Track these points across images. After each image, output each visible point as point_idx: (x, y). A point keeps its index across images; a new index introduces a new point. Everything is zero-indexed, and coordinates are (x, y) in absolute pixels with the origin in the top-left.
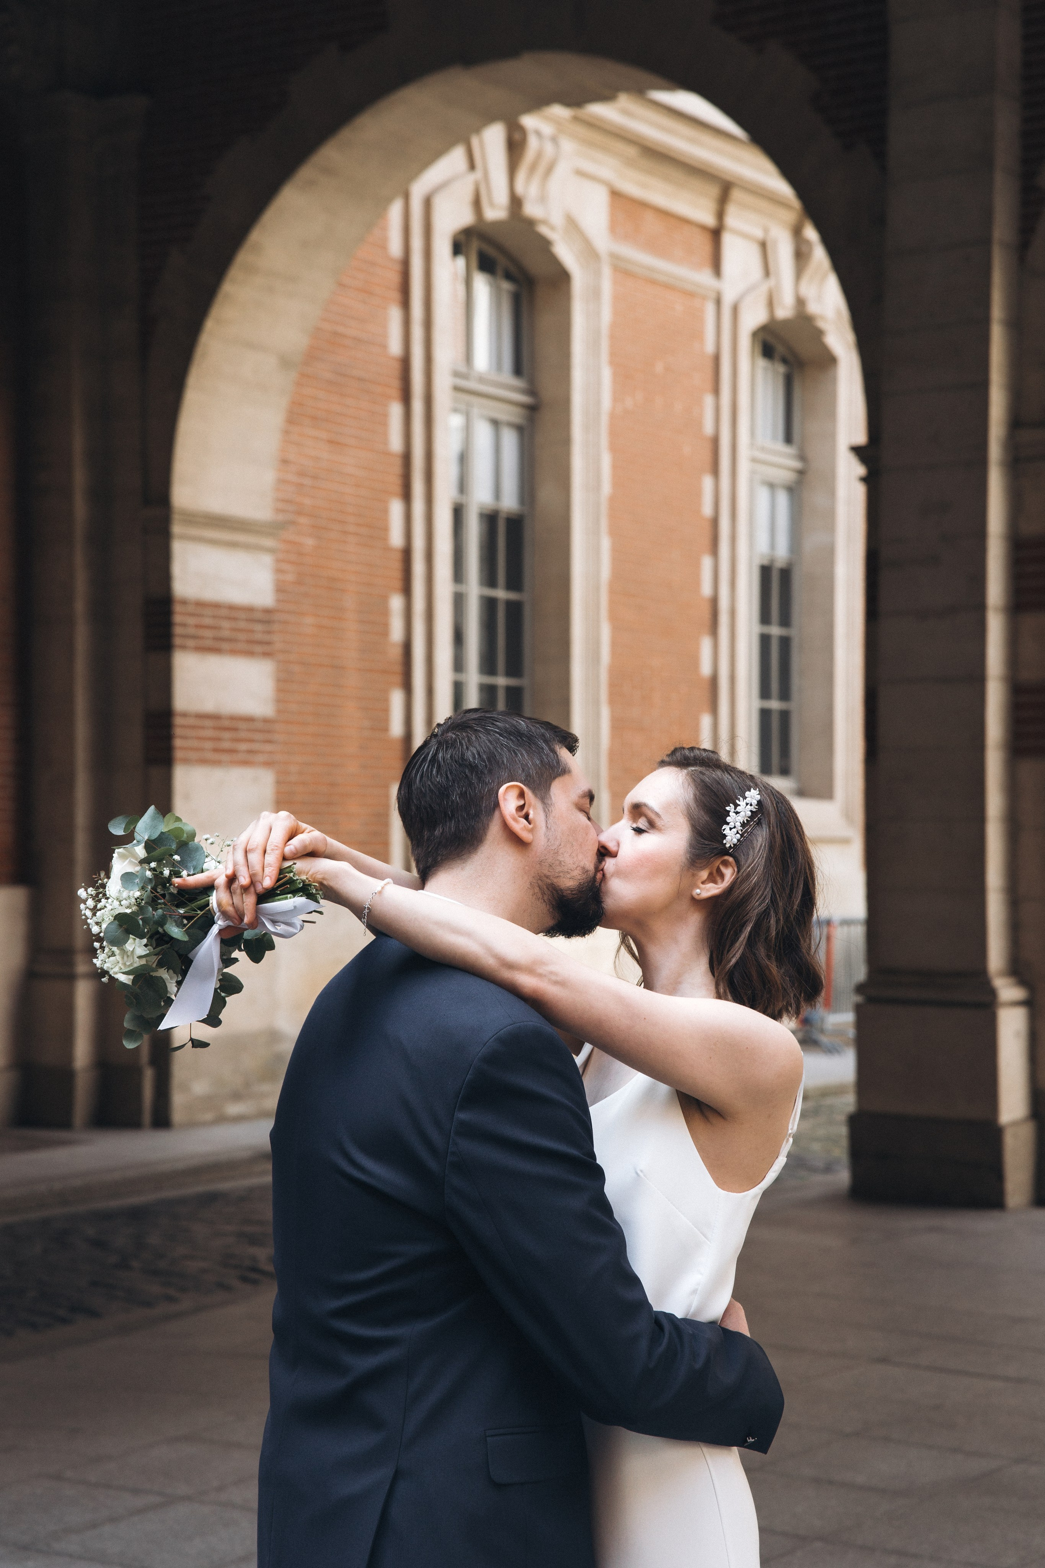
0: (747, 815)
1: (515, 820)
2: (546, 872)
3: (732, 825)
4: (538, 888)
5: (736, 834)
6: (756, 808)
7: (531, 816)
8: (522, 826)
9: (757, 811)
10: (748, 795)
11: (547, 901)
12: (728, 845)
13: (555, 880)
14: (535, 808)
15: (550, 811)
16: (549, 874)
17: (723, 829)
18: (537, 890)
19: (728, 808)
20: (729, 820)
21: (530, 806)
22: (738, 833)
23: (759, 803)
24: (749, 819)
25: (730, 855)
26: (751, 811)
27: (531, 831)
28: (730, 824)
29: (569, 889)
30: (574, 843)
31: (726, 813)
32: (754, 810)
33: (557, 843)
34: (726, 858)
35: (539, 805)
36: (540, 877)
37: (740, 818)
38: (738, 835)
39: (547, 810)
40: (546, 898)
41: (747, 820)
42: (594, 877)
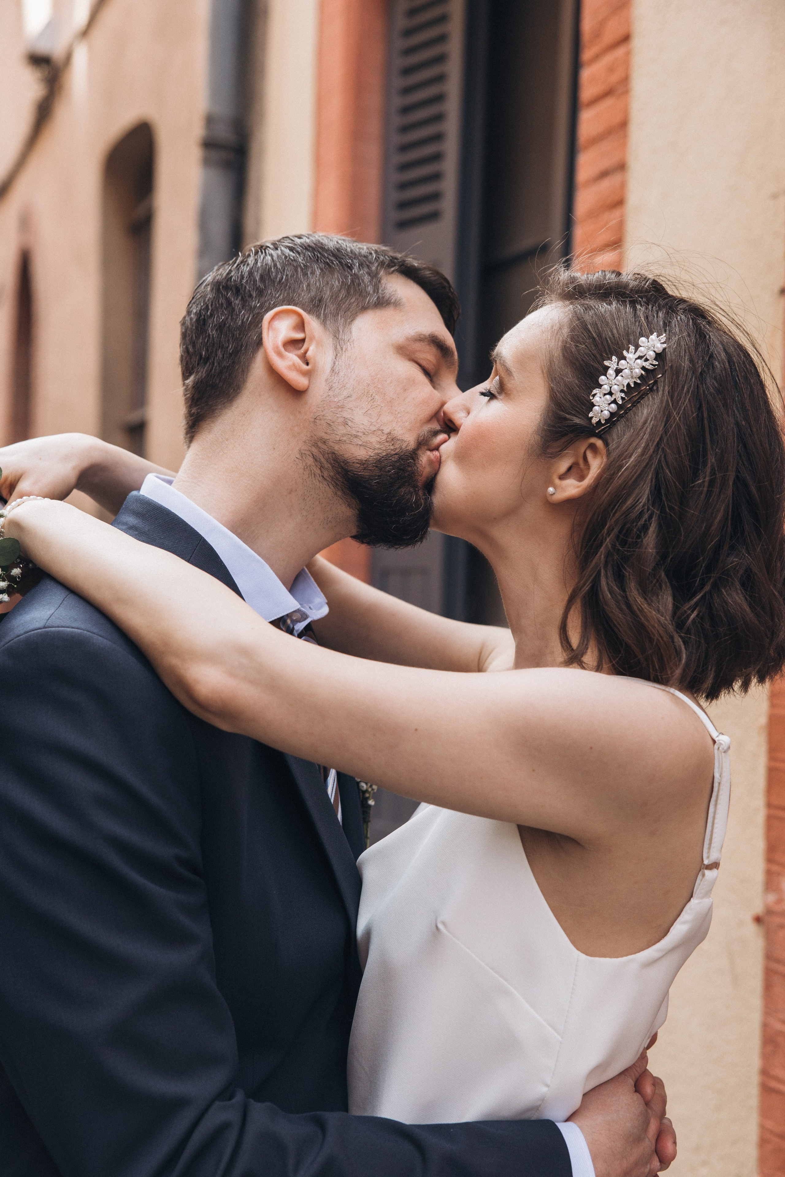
0: (635, 375)
1: (280, 354)
2: (322, 434)
3: (605, 390)
4: (312, 459)
5: (609, 404)
6: (654, 365)
7: (309, 354)
8: (290, 363)
9: (655, 369)
10: (643, 343)
11: (327, 479)
12: (594, 420)
13: (336, 447)
14: (319, 344)
15: (344, 349)
16: (326, 437)
17: (593, 393)
18: (310, 461)
19: (606, 363)
20: (603, 381)
21: (312, 339)
22: (615, 402)
23: (659, 356)
24: (639, 381)
25: (599, 436)
26: (643, 368)
27: (308, 374)
28: (603, 387)
29: (364, 463)
30: (377, 397)
31: (601, 369)
32: (650, 367)
33: (345, 393)
34: (593, 440)
35: (328, 341)
36: (318, 442)
37: (623, 381)
38: (613, 406)
39: (338, 347)
40: (326, 474)
41: (635, 383)
42: (413, 455)
